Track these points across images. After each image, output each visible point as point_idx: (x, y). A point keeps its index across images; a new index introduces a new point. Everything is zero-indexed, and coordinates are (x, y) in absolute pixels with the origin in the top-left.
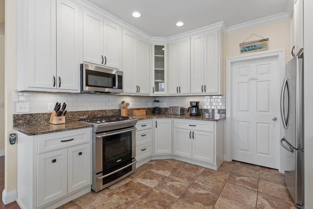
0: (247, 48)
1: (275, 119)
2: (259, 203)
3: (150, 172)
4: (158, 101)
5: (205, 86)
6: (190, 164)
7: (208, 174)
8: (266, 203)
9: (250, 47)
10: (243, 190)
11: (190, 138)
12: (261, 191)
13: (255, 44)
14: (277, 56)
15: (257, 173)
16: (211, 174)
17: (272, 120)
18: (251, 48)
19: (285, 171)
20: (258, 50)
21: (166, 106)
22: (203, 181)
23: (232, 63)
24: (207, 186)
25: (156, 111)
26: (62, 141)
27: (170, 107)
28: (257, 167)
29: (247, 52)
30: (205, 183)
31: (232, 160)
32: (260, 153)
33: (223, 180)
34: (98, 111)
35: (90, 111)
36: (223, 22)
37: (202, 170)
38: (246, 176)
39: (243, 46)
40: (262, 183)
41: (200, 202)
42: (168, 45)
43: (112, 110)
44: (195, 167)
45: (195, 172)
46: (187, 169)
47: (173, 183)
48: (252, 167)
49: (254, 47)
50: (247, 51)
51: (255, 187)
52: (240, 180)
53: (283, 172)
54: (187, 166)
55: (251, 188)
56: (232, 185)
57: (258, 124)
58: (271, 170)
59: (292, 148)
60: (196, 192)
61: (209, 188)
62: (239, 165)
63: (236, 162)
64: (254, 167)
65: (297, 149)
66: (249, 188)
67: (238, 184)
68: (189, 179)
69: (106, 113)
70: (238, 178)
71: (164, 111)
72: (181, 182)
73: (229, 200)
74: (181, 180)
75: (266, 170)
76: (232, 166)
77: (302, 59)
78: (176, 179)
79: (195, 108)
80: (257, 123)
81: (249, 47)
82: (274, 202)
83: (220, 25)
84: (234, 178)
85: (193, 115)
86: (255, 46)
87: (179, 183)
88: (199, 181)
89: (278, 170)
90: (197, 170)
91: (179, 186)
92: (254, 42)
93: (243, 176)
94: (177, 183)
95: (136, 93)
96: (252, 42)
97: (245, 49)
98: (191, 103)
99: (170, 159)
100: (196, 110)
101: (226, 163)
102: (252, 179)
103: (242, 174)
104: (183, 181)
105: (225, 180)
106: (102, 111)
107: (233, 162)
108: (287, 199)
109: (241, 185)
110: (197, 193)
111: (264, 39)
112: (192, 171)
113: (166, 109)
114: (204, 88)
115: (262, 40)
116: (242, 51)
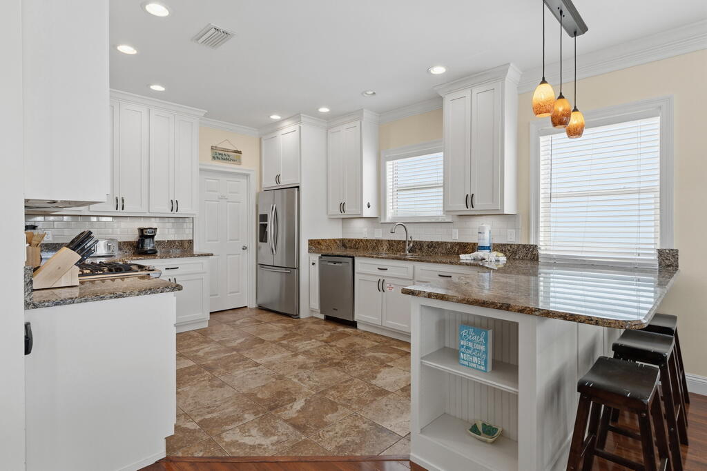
0: (220, 155)
1: (245, 248)
5: (177, 202)
9: (224, 155)
13: (229, 153)
14: (249, 175)
15: (238, 314)
18: (224, 157)
20: (231, 162)
22: (220, 337)
29: (219, 161)
30: (226, 337)
33: (233, 329)
36: (206, 111)
37: (195, 333)
38: (239, 320)
39: (216, 151)
45: (194, 337)
48: (225, 313)
49: (227, 157)
50: (219, 159)
57: (229, 256)
58: (243, 309)
59: (289, 269)
64: (228, 312)
65: (296, 268)
70: (238, 323)
75: (240, 310)
78: (194, 349)
81: (222, 154)
83: (202, 113)
84: (234, 324)
86: (229, 156)
89: (247, 307)
90: (189, 335)
92: (228, 151)
93: (236, 320)
96: (224, 149)
97: (218, 156)
103: (232, 320)
111: (238, 151)
112: (187, 338)
114: (174, 205)
115: (236, 152)
116: (214, 158)
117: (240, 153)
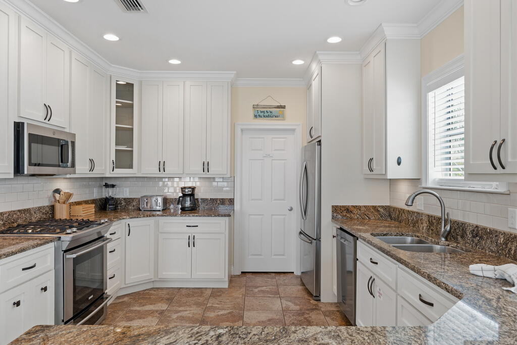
0: (262, 113)
1: (291, 209)
2: (284, 306)
3: (132, 311)
4: (113, 186)
5: (208, 164)
6: (187, 288)
7: (219, 294)
8: (290, 304)
9: (266, 112)
10: (266, 299)
11: (189, 246)
12: (282, 295)
13: (271, 110)
14: (294, 130)
15: (273, 280)
16: (223, 293)
17: (288, 211)
18: (266, 114)
19: (302, 273)
20: (274, 118)
21: (128, 195)
22: (217, 302)
23: (242, 130)
24: (226, 306)
25: (109, 205)
26: (23, 269)
27: (142, 197)
28: (272, 274)
29: (261, 119)
30: (222, 304)
31: (242, 272)
32: (275, 255)
33: (241, 296)
34: (19, 211)
35: (5, 213)
36: (235, 72)
37: (209, 292)
38: (263, 286)
39: (258, 109)
40: (281, 289)
41: (227, 322)
42: (141, 83)
43: (40, 208)
44: (196, 291)
45: (200, 296)
46: (188, 295)
47: (179, 314)
48: (266, 275)
49: (269, 113)
50: (261, 117)
51: (276, 293)
52: (259, 291)
53: (299, 274)
54: (183, 292)
55: (273, 296)
56: (253, 298)
57: (274, 217)
58: (286, 275)
59: (311, 239)
60: (216, 314)
61: (229, 307)
62: (251, 276)
63: (247, 274)
64: (269, 276)
65: (315, 240)
66: (270, 296)
67: (258, 295)
68: (198, 304)
69: (31, 214)
70: (256, 290)
71: (123, 203)
72: (190, 310)
73: (255, 312)
74: (188, 309)
75: (282, 275)
76: (244, 279)
77: (320, 146)
78: (181, 309)
79: (189, 198)
80: (272, 215)
81: (264, 112)
82: (297, 301)
83: (231, 75)
84: (252, 291)
85: (186, 209)
86: (271, 112)
87: (188, 312)
88: (213, 304)
89: (293, 273)
90: (202, 293)
91: (191, 315)
92: (270, 107)
93: (260, 287)
94: (185, 312)
95: (88, 172)
96: (266, 106)
97: (260, 113)
98: (183, 189)
99: (151, 288)
100: (190, 201)
101: (235, 277)
102: (270, 287)
103: (259, 285)
104: (192, 309)
105: (242, 295)
106: (25, 211)
107: (243, 275)
108: (306, 296)
109: (262, 295)
110: (218, 315)
111: (281, 106)
112: (195, 296)
113: (128, 201)
114: (206, 167)
115: (279, 107)
116: (256, 116)
117: (284, 107)
